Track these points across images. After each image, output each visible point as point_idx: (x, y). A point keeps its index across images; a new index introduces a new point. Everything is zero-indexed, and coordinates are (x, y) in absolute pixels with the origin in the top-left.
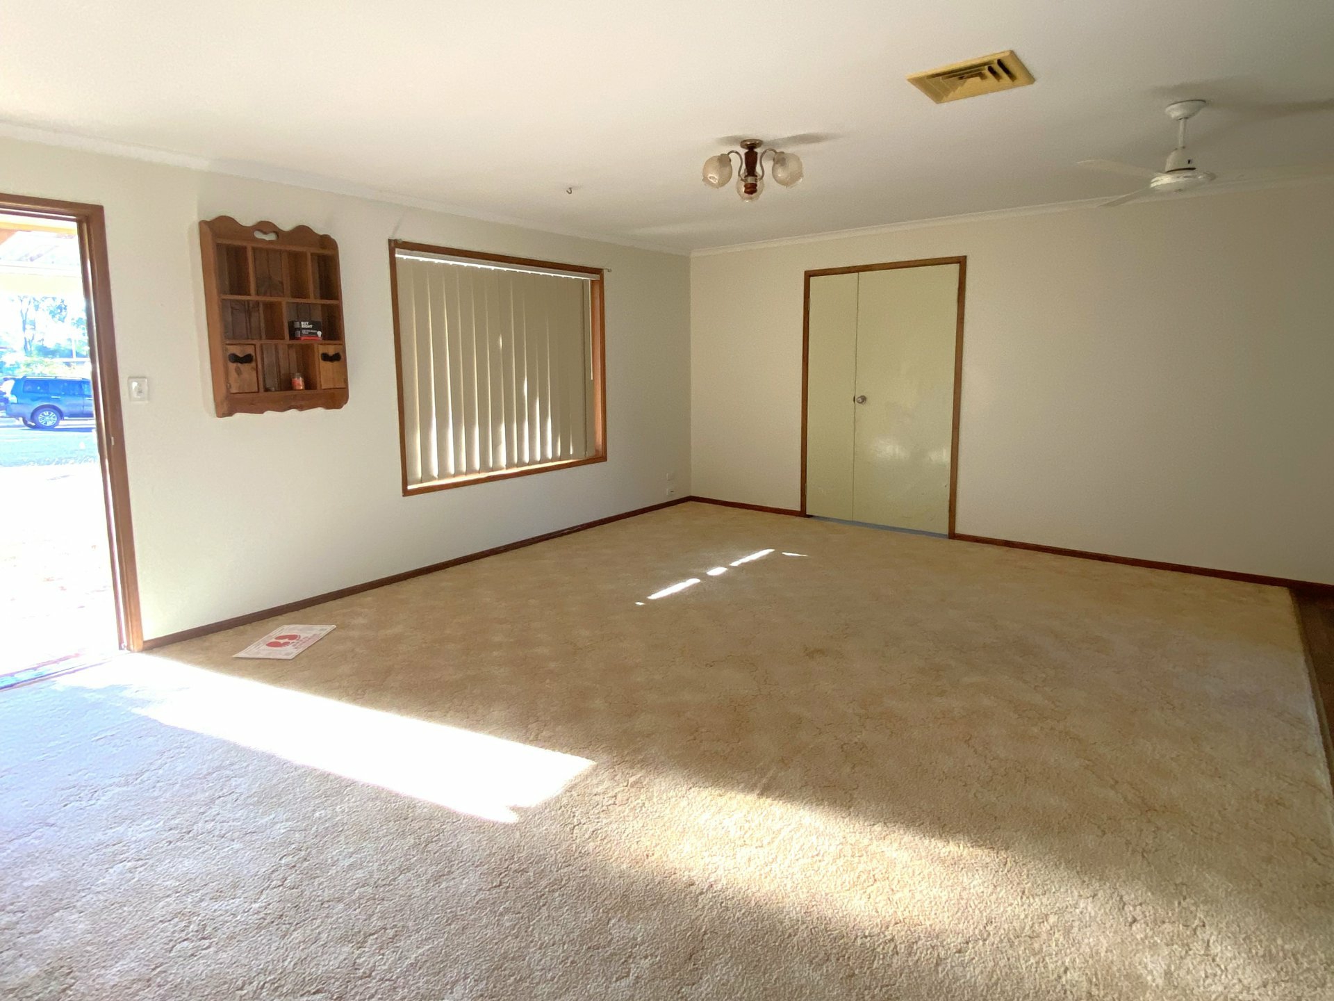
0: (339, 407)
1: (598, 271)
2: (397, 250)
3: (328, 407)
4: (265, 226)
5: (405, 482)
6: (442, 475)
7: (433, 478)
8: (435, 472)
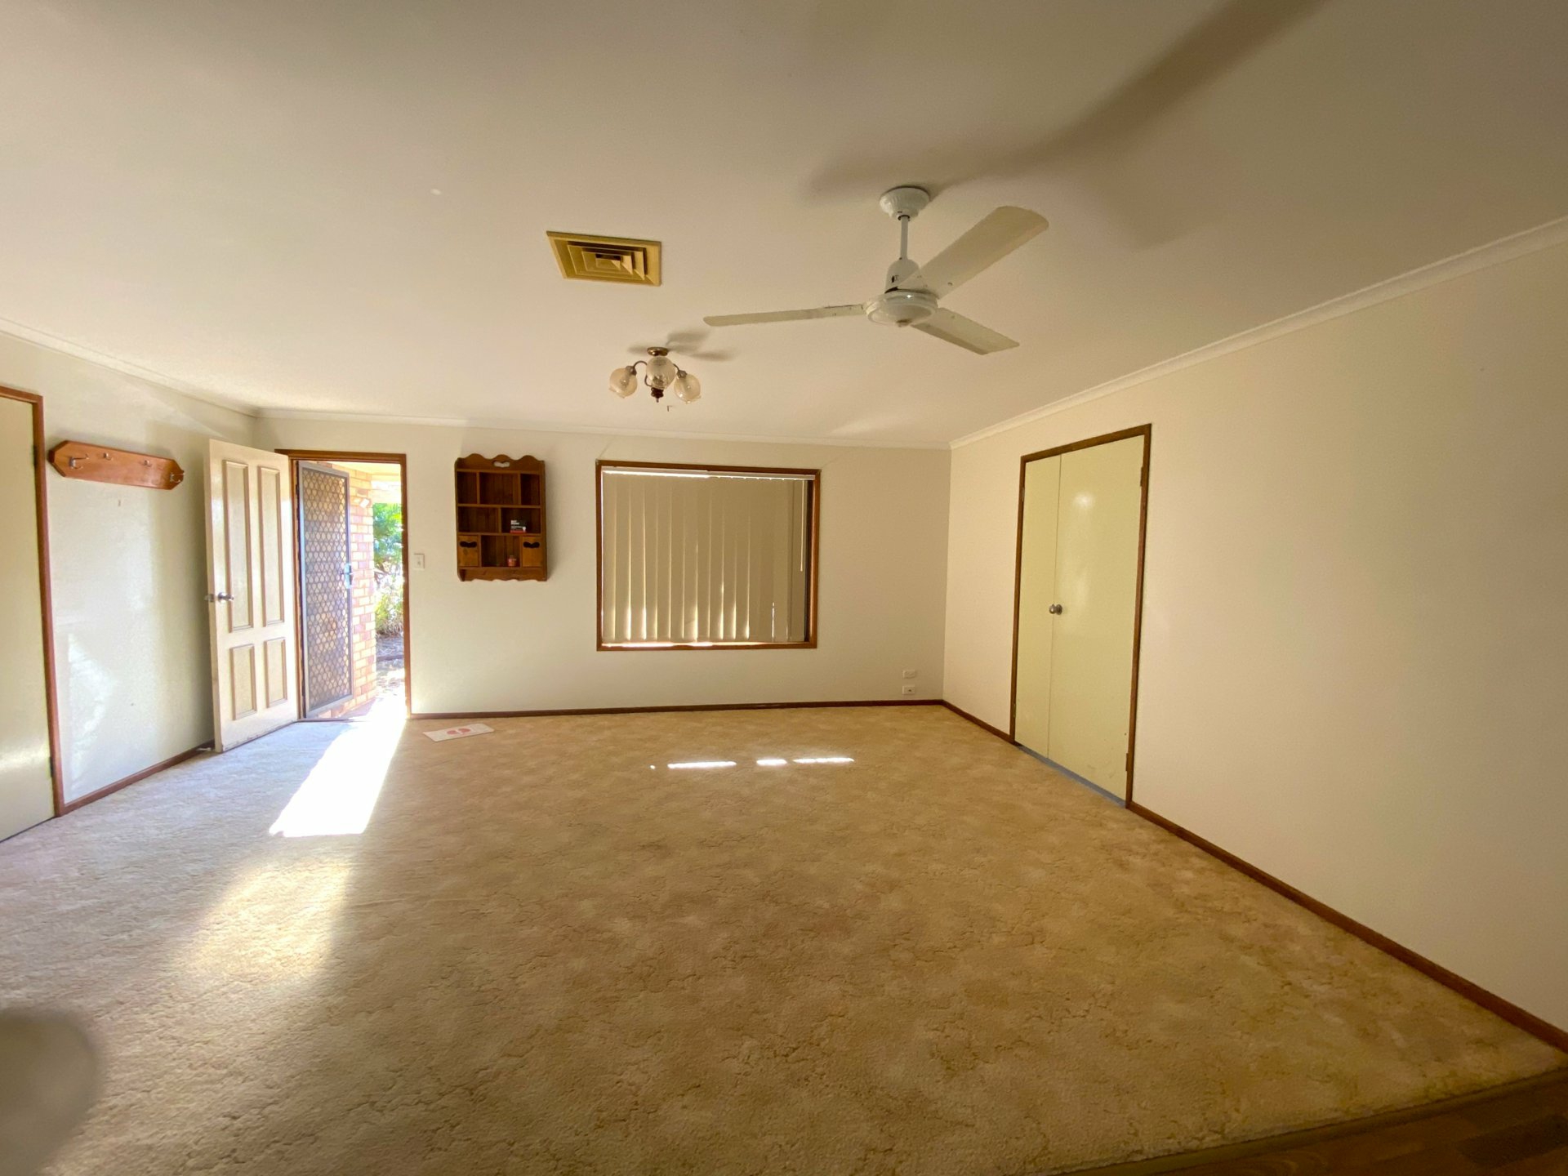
0: (545, 580)
1: (816, 472)
2: (603, 467)
3: (539, 580)
4: (502, 458)
5: (600, 641)
6: (636, 638)
7: (626, 641)
8: (629, 635)
